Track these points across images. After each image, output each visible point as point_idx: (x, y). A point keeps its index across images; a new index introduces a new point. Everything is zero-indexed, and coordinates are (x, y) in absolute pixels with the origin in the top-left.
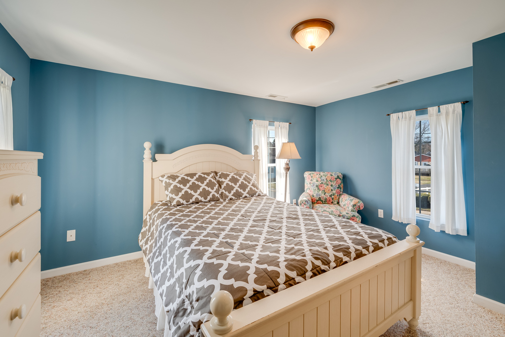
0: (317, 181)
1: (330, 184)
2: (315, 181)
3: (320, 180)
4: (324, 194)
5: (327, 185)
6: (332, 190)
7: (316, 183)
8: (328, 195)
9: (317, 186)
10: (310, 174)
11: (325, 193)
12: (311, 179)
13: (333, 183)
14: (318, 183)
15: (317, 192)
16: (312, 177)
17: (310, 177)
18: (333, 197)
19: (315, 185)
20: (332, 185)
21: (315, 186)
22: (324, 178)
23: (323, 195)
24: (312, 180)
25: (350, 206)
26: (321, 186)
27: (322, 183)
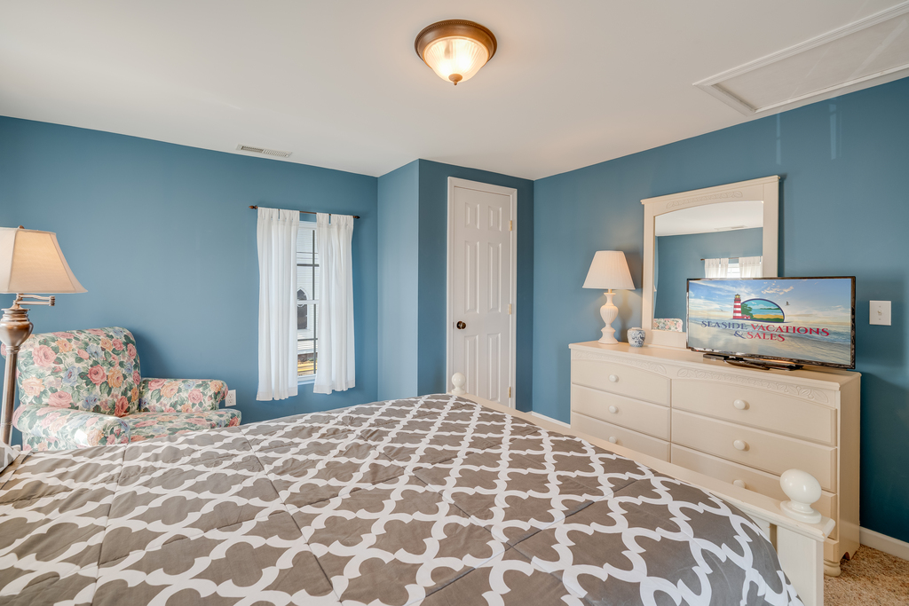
0: (79, 360)
1: (117, 362)
2: (70, 360)
3: (85, 355)
4: (109, 393)
5: (111, 364)
6: (125, 377)
7: (77, 365)
8: (117, 392)
9: (82, 376)
10: (45, 342)
11: (110, 389)
12: (54, 357)
13: (124, 357)
14: (83, 367)
15: (84, 394)
16: (56, 350)
17: (50, 352)
18: (129, 394)
19: (76, 373)
20: (121, 364)
21: (75, 376)
22: (94, 347)
23: (105, 397)
24: (59, 361)
25: (206, 398)
26: (96, 373)
27: (96, 363)
